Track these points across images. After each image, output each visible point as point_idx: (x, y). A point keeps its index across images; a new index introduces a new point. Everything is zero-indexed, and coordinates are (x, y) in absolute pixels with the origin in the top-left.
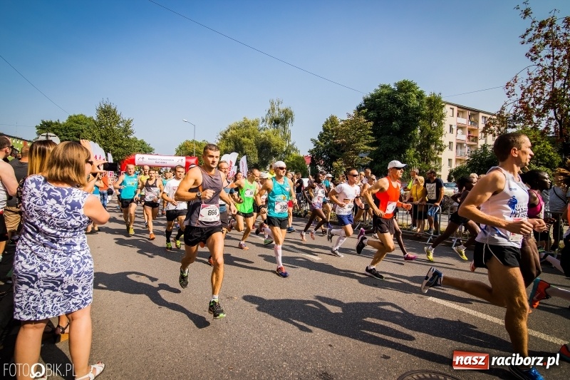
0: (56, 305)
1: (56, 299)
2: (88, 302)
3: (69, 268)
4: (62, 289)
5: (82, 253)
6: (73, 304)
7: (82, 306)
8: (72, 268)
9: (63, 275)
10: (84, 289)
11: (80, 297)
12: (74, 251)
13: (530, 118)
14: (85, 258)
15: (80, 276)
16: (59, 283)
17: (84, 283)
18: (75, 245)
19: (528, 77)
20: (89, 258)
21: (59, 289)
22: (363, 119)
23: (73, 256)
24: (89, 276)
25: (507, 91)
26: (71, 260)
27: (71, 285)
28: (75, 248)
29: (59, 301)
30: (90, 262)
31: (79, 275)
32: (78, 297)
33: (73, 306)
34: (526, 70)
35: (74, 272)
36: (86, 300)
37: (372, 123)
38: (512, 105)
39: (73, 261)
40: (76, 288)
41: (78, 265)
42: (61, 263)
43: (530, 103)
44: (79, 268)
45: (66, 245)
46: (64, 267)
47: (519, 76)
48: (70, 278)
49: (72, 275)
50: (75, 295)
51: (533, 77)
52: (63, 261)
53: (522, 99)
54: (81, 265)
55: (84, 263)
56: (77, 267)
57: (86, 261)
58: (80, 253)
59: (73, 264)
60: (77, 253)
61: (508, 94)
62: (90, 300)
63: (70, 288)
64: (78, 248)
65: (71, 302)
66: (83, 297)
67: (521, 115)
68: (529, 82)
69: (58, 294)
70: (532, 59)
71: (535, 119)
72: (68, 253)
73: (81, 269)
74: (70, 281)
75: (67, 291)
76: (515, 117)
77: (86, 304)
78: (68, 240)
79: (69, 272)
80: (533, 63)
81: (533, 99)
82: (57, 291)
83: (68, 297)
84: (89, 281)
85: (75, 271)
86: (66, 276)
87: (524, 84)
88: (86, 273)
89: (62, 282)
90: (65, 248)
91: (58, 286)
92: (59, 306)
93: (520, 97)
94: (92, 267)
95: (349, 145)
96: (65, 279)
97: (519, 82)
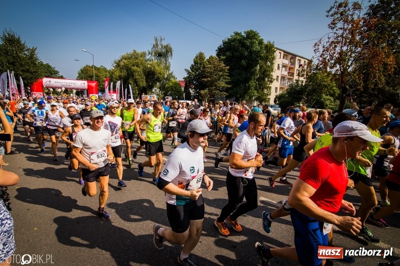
13: (326, 68)
17: (4, 240)
19: (327, 40)
22: (223, 65)
25: (315, 49)
34: (327, 36)
37: (228, 67)
38: (316, 59)
43: (327, 58)
47: (323, 39)
51: (331, 40)
53: (322, 55)
57: (4, 222)
61: (315, 51)
67: (321, 66)
70: (331, 28)
71: (328, 69)
76: (317, 66)
80: (332, 31)
81: (329, 56)
84: (9, 237)
87: (325, 44)
88: (5, 232)
93: (321, 52)
94: (11, 225)
95: (211, 84)
97: (322, 43)
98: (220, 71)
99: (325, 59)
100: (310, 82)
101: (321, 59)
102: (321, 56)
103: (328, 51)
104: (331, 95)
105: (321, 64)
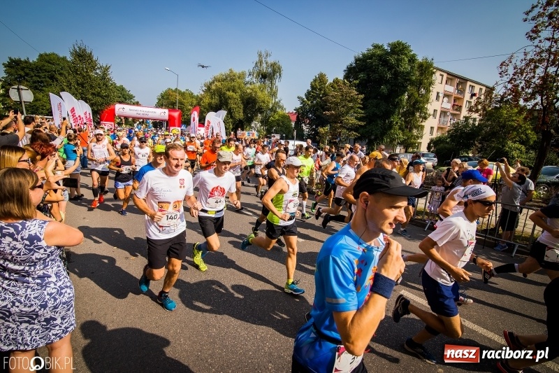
0: (34, 338)
1: (34, 332)
2: (69, 329)
3: (43, 302)
4: (39, 322)
5: (59, 284)
6: (53, 335)
7: (63, 335)
8: (47, 302)
9: (37, 310)
10: (63, 319)
11: (60, 327)
12: (49, 283)
13: (518, 101)
14: (62, 288)
15: (58, 308)
16: (34, 317)
17: (63, 313)
18: (50, 277)
19: (523, 57)
20: (67, 287)
21: (36, 321)
22: (354, 92)
23: (48, 289)
24: (68, 306)
25: (501, 70)
26: (46, 293)
27: (48, 317)
28: (50, 280)
29: (38, 333)
30: (69, 291)
31: (55, 307)
32: (57, 328)
33: (54, 337)
34: (522, 51)
35: (49, 305)
36: (67, 328)
37: (362, 96)
38: (502, 85)
39: (48, 294)
40: (55, 319)
41: (54, 297)
42: (35, 298)
43: (521, 85)
44: (55, 300)
45: (39, 277)
46: (37, 301)
47: (515, 55)
48: (45, 311)
49: (47, 308)
50: (55, 327)
51: (529, 57)
52: (36, 295)
53: (511, 80)
54: (57, 297)
55: (61, 294)
56: (52, 300)
57: (63, 291)
58: (55, 285)
59: (48, 297)
60: (52, 285)
61: (500, 74)
62: (72, 327)
63: (47, 320)
64: (53, 279)
65: (51, 334)
66: (63, 326)
67: (509, 97)
68: (524, 62)
69: (35, 327)
70: (531, 39)
71: (521, 102)
72: (43, 286)
73: (58, 301)
74: (48, 314)
75: (45, 323)
76: (503, 97)
77: (67, 332)
78: (41, 273)
79: (44, 306)
80: (531, 43)
81: (524, 82)
82: (34, 324)
83: (47, 329)
84: (69, 310)
85: (51, 304)
86: (40, 310)
87: (518, 63)
88: (64, 303)
89: (37, 315)
90: (39, 281)
91: (34, 319)
92: (38, 338)
93: (511, 76)
94: (71, 295)
95: (336, 119)
96: (40, 313)
97: (514, 61)
98: (349, 101)
99: (518, 86)
100: (488, 120)
101: (510, 86)
102: (509, 82)
103: (522, 75)
104: (522, 142)
105: (509, 95)
